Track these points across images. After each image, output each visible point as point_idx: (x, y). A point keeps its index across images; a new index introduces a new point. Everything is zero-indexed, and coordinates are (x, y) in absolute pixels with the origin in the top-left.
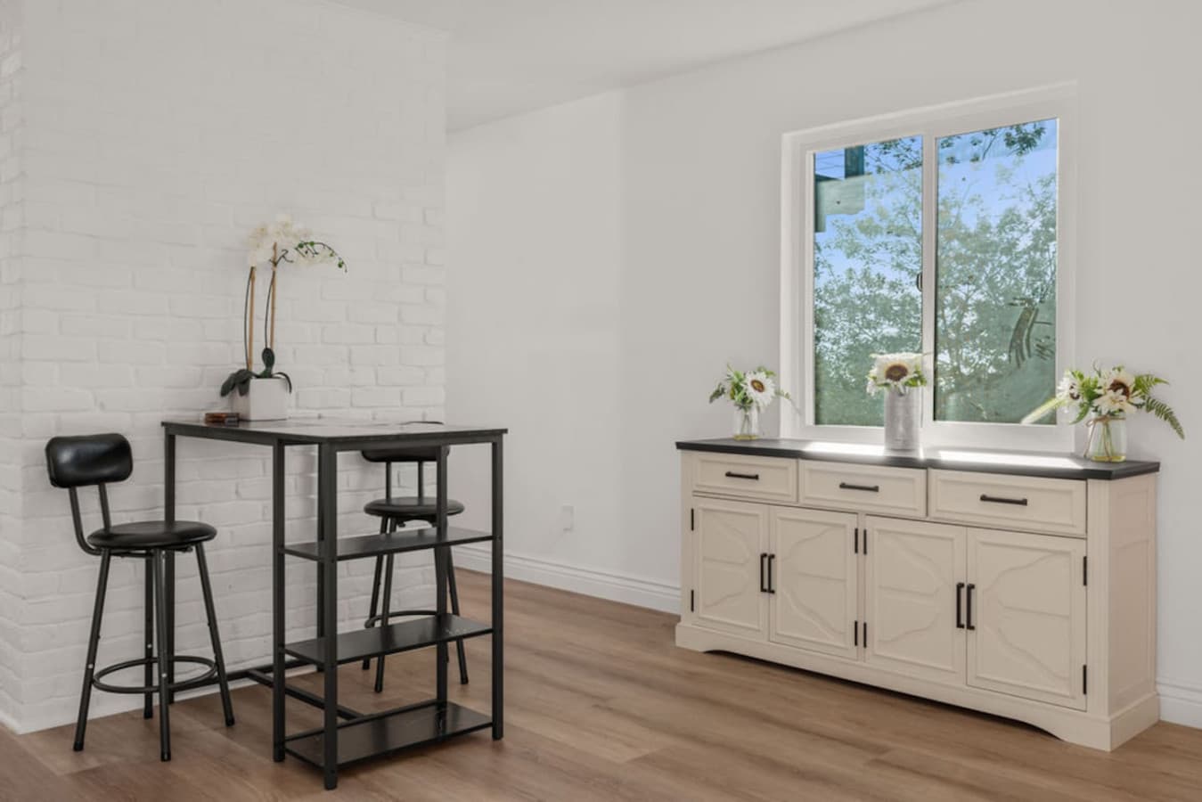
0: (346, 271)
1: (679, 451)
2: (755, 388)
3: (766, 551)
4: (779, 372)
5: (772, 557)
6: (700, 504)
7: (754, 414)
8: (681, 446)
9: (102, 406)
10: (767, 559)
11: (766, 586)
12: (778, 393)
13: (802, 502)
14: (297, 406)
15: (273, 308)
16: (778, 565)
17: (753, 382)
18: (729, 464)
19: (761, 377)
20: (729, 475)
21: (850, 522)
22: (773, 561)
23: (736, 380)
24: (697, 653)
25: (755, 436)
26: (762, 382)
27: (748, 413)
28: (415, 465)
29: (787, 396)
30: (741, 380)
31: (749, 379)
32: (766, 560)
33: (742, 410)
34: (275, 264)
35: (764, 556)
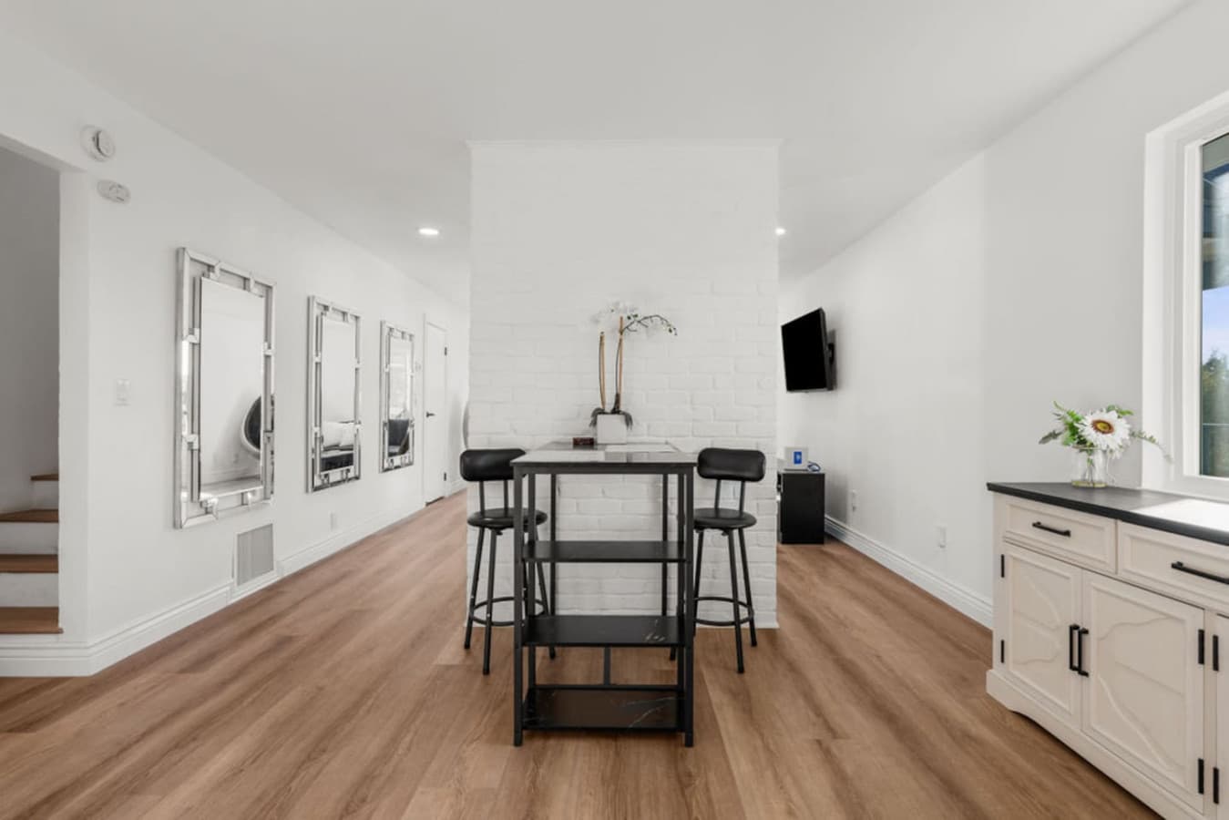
0: (676, 334)
1: (991, 493)
2: (1097, 429)
3: (1078, 624)
4: (1140, 411)
5: (1086, 632)
6: (1011, 552)
7: (1098, 458)
8: (992, 487)
9: (515, 431)
10: (1078, 634)
11: (1076, 664)
12: (1136, 435)
13: (1122, 575)
14: (649, 435)
15: (621, 365)
16: (1091, 644)
17: (1095, 424)
18: (1041, 513)
19: (1111, 417)
20: (1038, 525)
21: (1194, 621)
22: (1084, 636)
23: (1070, 420)
24: (1006, 709)
25: (1101, 483)
26: (1112, 423)
27: (1091, 457)
28: (738, 484)
29: (1151, 440)
30: (1078, 420)
31: (1089, 420)
32: (1076, 633)
33: (1084, 453)
34: (621, 332)
35: (1073, 628)
